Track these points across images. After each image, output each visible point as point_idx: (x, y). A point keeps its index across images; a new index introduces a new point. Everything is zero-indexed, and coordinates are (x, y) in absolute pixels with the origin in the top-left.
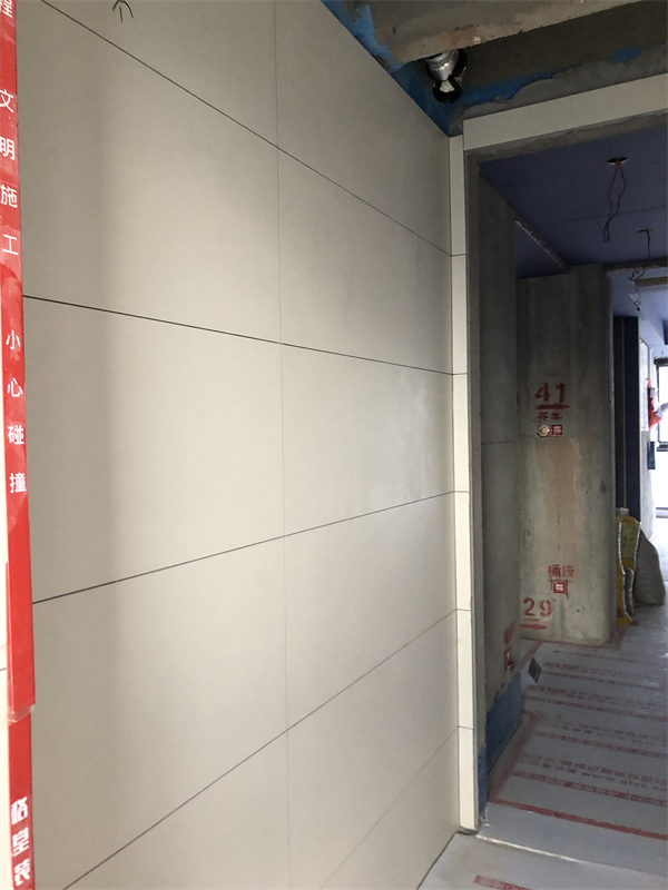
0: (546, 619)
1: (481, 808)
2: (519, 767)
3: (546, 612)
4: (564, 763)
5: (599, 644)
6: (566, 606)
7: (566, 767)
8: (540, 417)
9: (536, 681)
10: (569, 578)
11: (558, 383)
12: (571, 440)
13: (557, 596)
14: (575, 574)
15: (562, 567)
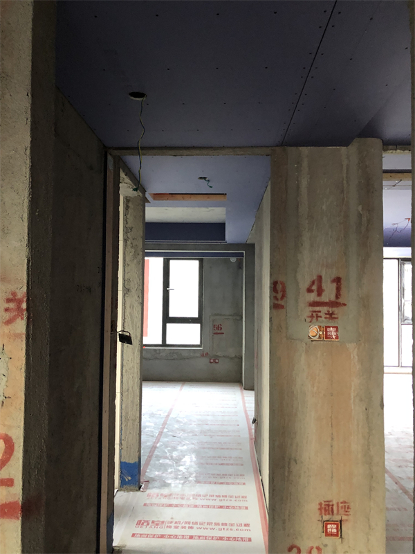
8: (311, 317)
10: (344, 518)
11: (333, 277)
12: (349, 345)
13: (329, 540)
14: (351, 512)
15: (334, 503)
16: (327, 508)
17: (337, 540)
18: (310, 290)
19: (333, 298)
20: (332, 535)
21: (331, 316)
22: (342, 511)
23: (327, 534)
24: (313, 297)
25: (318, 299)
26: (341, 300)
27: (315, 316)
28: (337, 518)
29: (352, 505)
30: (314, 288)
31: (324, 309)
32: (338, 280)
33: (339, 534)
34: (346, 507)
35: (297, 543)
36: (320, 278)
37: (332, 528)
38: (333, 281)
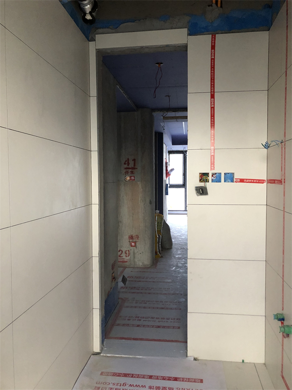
0: (128, 258)
1: (102, 342)
2: (118, 322)
3: (127, 255)
4: (136, 317)
5: (149, 267)
6: (136, 252)
7: (137, 319)
8: (126, 173)
9: (125, 285)
10: (137, 240)
11: (133, 159)
12: (139, 183)
13: (132, 248)
14: (139, 239)
15: (134, 235)
16: (131, 237)
17: (135, 248)
18: (125, 164)
19: (133, 166)
20: (133, 246)
21: (132, 172)
22: (136, 238)
23: (131, 246)
24: (126, 166)
25: (128, 167)
26: (136, 167)
27: (127, 173)
28: (134, 240)
30: (126, 163)
31: (130, 170)
32: (134, 160)
33: (135, 246)
34: (138, 237)
35: (121, 249)
36: (128, 159)
37: (133, 244)
38: (133, 160)
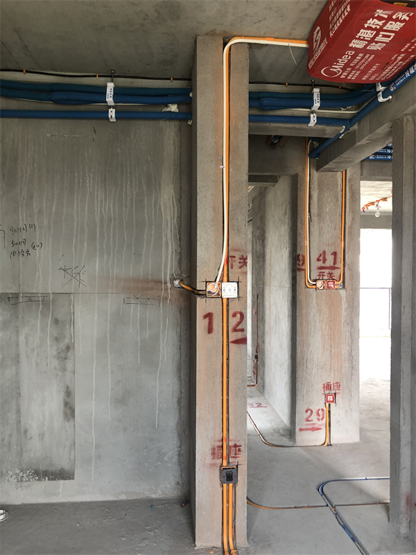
0: (321, 422)
3: (321, 417)
10: (337, 391)
11: (332, 252)
12: (341, 292)
14: (341, 388)
15: (332, 383)
16: (328, 386)
17: (333, 404)
18: (318, 260)
19: (332, 265)
20: (330, 402)
21: (330, 275)
22: (336, 388)
23: (327, 402)
24: (320, 264)
25: (323, 265)
26: (336, 266)
28: (333, 392)
29: (341, 384)
30: (321, 258)
31: (327, 271)
32: (335, 254)
33: (334, 401)
34: (338, 385)
35: (311, 408)
36: (324, 252)
37: (330, 398)
